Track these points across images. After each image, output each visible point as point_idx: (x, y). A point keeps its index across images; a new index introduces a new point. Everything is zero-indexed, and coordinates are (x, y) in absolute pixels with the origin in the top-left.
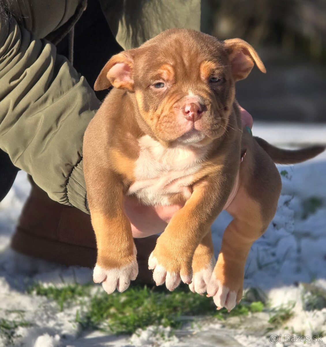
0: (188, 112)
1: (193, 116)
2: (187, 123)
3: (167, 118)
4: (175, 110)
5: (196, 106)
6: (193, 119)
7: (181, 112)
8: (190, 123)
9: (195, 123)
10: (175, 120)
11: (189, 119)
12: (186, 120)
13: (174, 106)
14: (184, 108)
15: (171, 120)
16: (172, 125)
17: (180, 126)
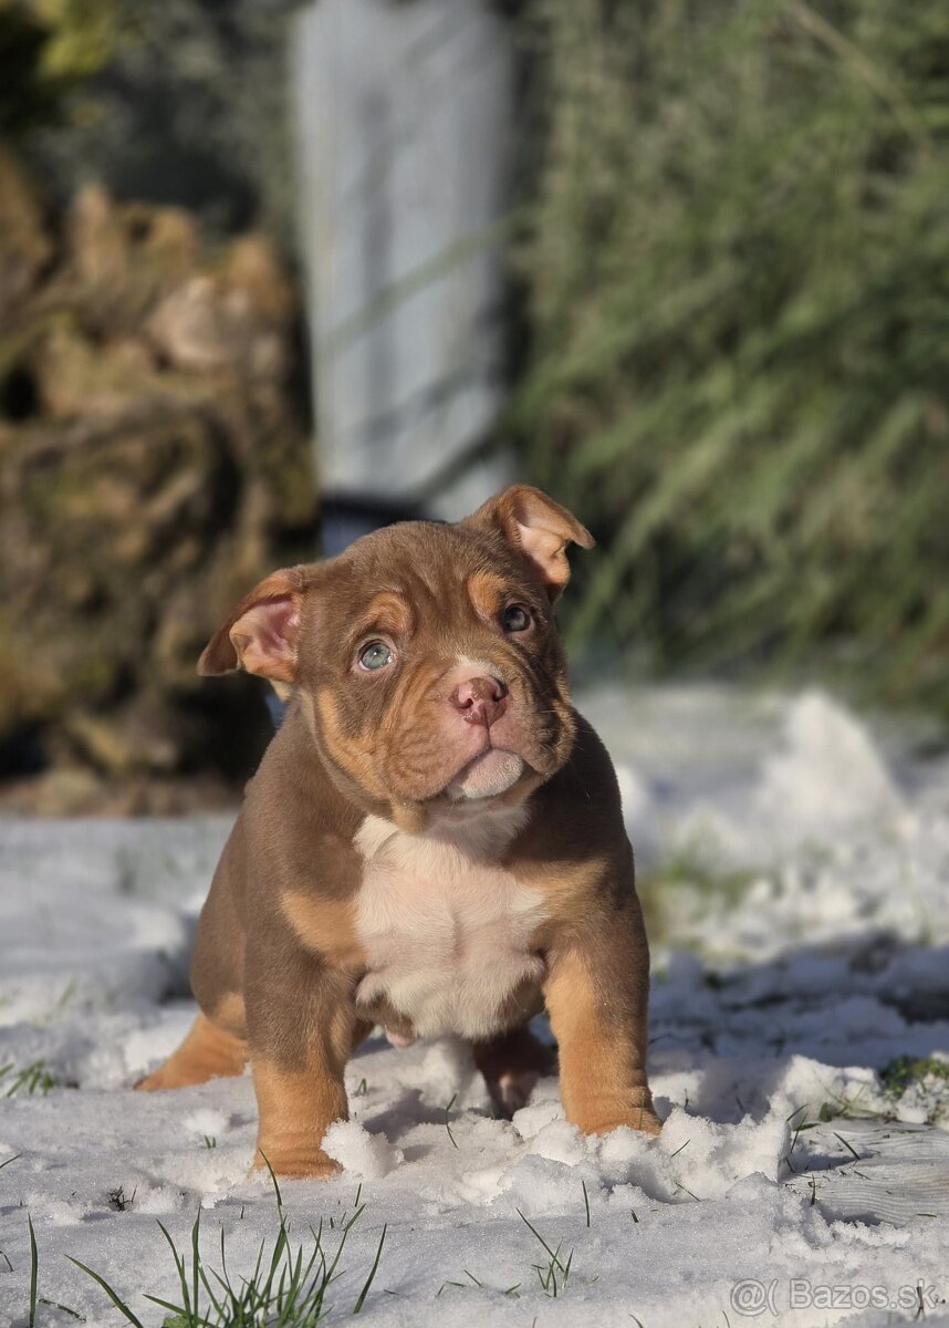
0: (469, 703)
1: (484, 710)
2: (470, 733)
3: (413, 735)
4: (432, 707)
5: (486, 682)
6: (485, 721)
7: (448, 708)
8: (477, 730)
9: (492, 728)
10: (436, 731)
11: (473, 722)
12: (466, 726)
13: (428, 696)
14: (454, 697)
15: (425, 735)
16: (430, 745)
17: (451, 744)
